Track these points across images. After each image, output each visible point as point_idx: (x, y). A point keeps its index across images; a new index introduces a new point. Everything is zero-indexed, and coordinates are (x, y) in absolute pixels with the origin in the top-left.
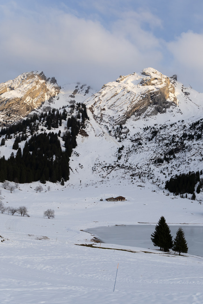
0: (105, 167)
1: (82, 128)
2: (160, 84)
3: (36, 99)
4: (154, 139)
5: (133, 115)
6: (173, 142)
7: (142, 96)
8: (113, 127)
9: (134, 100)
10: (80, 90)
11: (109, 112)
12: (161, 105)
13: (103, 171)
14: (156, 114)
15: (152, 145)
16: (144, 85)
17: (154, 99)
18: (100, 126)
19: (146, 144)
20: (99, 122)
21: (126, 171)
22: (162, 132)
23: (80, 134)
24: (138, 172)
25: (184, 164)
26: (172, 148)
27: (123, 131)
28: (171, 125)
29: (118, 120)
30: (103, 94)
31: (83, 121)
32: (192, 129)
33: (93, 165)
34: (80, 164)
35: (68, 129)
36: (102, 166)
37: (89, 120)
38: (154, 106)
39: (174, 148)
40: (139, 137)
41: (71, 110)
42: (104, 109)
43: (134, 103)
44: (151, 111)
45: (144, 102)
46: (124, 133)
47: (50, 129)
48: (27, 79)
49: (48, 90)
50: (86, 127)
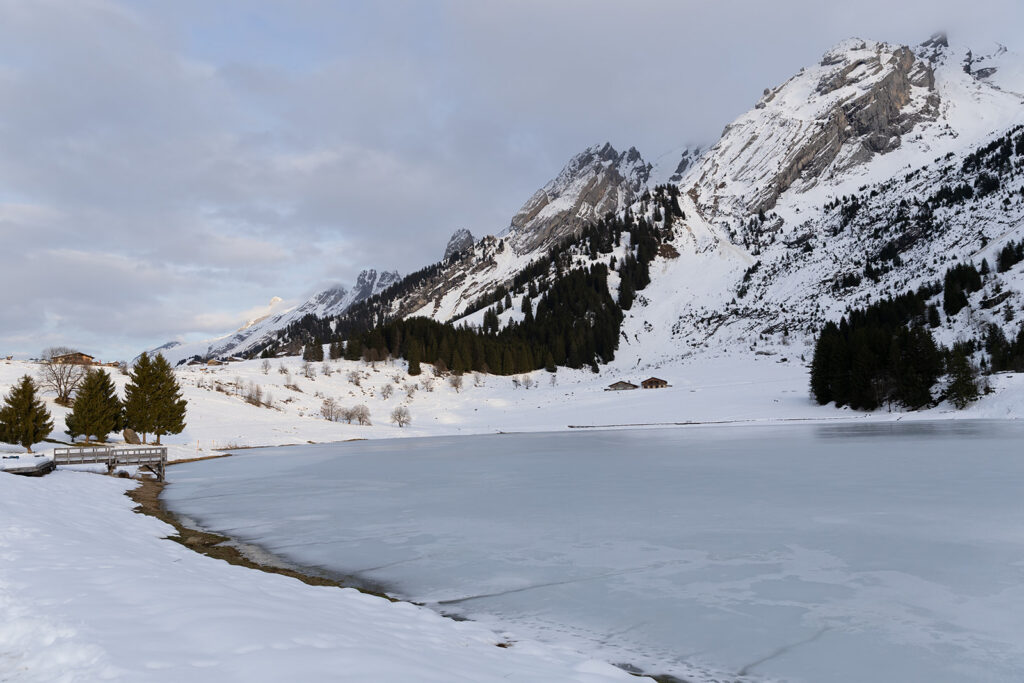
0: (702, 321)
1: (665, 242)
2: (876, 73)
3: (600, 205)
4: (847, 229)
5: (798, 180)
6: (898, 220)
7: (820, 121)
8: (742, 223)
9: (795, 140)
10: (694, 158)
11: (735, 189)
12: (882, 130)
13: (696, 331)
14: (868, 159)
15: (840, 245)
16: (826, 92)
17: (859, 120)
18: (711, 226)
19: (825, 245)
20: (709, 218)
21: (753, 322)
22: (874, 202)
23: (660, 255)
24: (783, 320)
25: (919, 276)
26: (888, 239)
27: (767, 225)
28: (909, 178)
29: (754, 200)
30: (722, 150)
31: (668, 225)
32: (969, 169)
33: (674, 321)
34: (646, 322)
35: (634, 249)
36: (697, 319)
37: (684, 218)
38: (860, 138)
39: (896, 237)
40: (806, 231)
41: (642, 206)
42: (723, 185)
43: (797, 147)
44: (850, 155)
45: (826, 136)
46: (769, 230)
47: (594, 257)
48: (580, 168)
49: (623, 179)
50: (675, 236)
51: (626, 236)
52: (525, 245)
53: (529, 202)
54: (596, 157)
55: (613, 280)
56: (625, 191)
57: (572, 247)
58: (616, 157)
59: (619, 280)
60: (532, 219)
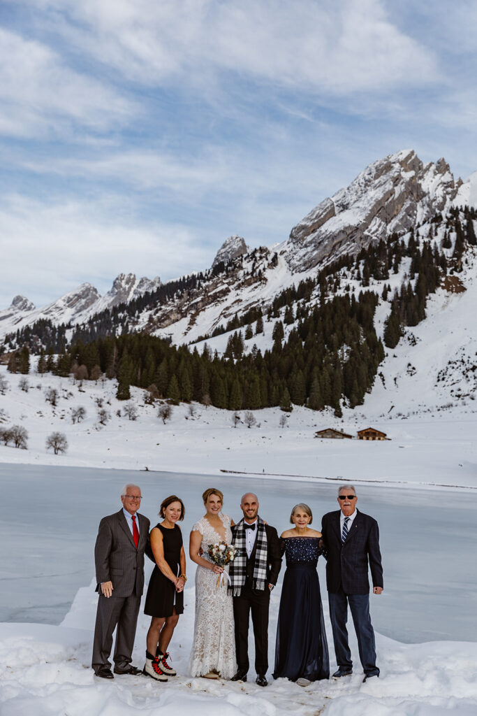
1: (451, 273)
3: (394, 222)
13: (464, 380)
23: (443, 288)
31: (456, 253)
33: (442, 366)
34: (409, 365)
35: (413, 278)
36: (468, 366)
41: (431, 230)
47: (366, 284)
48: (376, 177)
49: (424, 195)
50: (465, 267)
51: (407, 262)
52: (301, 262)
53: (313, 212)
54: (397, 166)
55: (383, 312)
56: (427, 208)
57: (344, 270)
58: (420, 168)
59: (389, 312)
60: (314, 231)
